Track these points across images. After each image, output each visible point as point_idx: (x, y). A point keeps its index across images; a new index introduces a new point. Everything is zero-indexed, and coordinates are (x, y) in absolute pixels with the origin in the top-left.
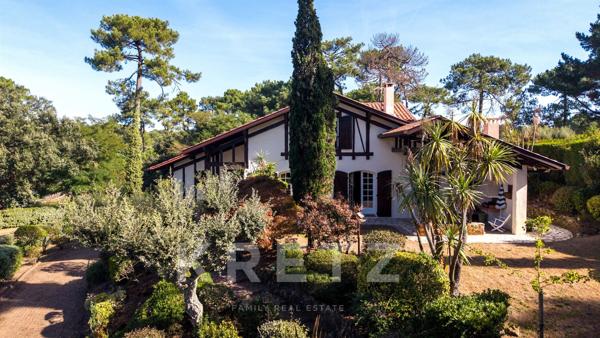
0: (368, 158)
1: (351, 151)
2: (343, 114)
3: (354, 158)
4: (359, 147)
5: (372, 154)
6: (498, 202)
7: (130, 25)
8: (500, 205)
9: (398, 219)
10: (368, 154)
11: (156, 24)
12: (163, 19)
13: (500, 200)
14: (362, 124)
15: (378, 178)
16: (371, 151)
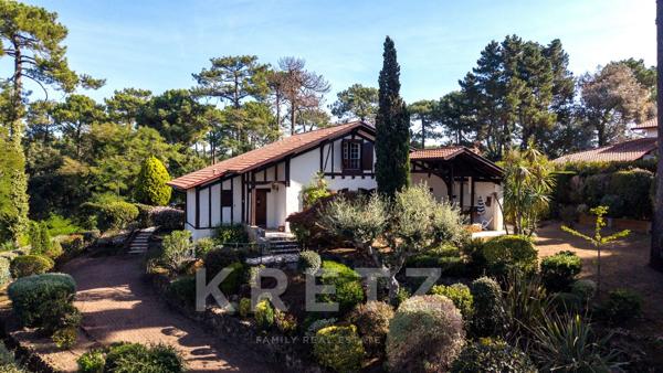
1: (370, 171)
7: (15, 13)
11: (43, 15)
12: (49, 10)
13: (480, 208)
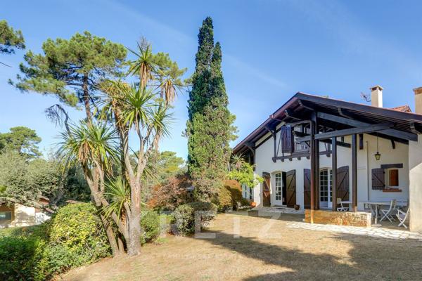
0: (329, 156)
10: (329, 152)
16: (331, 149)
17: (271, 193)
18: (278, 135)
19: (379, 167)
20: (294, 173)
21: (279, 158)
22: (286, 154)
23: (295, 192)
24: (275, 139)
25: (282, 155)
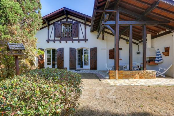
0: (85, 42)
1: (77, 38)
2: (74, 22)
3: (79, 42)
4: (81, 37)
5: (87, 40)
6: (156, 59)
8: (158, 61)
9: (100, 71)
10: (85, 40)
13: (158, 58)
14: (83, 26)
15: (90, 51)
16: (87, 38)
17: (45, 61)
18: (51, 27)
19: (112, 49)
20: (62, 50)
21: (52, 40)
22: (56, 39)
23: (63, 60)
24: (49, 29)
25: (53, 39)
